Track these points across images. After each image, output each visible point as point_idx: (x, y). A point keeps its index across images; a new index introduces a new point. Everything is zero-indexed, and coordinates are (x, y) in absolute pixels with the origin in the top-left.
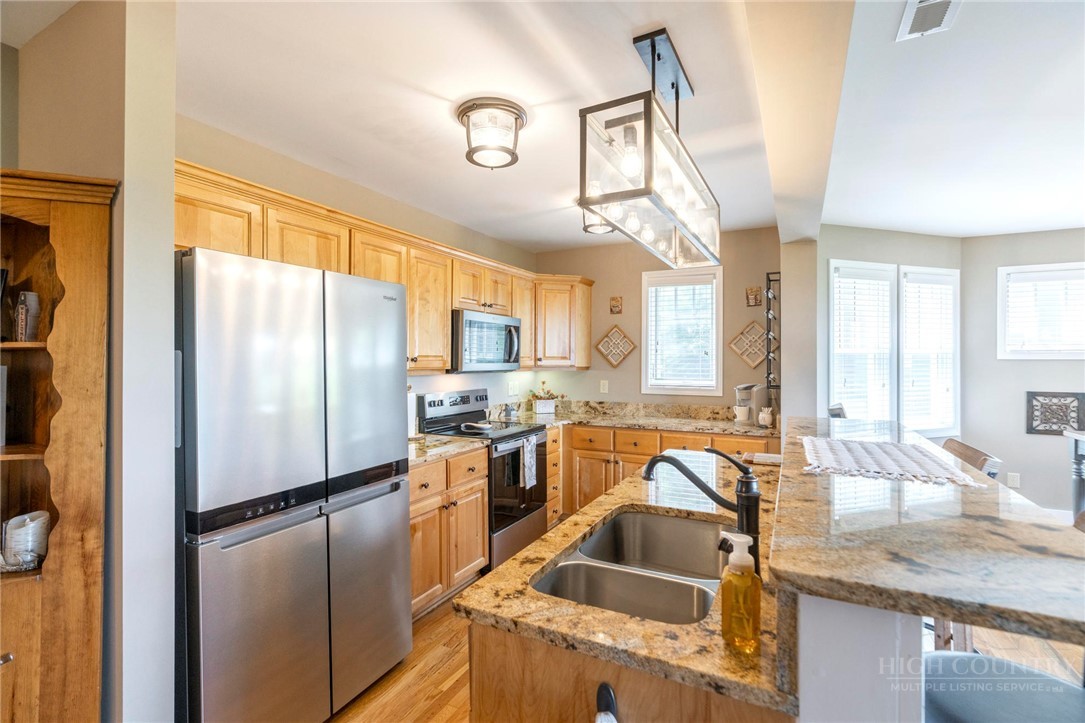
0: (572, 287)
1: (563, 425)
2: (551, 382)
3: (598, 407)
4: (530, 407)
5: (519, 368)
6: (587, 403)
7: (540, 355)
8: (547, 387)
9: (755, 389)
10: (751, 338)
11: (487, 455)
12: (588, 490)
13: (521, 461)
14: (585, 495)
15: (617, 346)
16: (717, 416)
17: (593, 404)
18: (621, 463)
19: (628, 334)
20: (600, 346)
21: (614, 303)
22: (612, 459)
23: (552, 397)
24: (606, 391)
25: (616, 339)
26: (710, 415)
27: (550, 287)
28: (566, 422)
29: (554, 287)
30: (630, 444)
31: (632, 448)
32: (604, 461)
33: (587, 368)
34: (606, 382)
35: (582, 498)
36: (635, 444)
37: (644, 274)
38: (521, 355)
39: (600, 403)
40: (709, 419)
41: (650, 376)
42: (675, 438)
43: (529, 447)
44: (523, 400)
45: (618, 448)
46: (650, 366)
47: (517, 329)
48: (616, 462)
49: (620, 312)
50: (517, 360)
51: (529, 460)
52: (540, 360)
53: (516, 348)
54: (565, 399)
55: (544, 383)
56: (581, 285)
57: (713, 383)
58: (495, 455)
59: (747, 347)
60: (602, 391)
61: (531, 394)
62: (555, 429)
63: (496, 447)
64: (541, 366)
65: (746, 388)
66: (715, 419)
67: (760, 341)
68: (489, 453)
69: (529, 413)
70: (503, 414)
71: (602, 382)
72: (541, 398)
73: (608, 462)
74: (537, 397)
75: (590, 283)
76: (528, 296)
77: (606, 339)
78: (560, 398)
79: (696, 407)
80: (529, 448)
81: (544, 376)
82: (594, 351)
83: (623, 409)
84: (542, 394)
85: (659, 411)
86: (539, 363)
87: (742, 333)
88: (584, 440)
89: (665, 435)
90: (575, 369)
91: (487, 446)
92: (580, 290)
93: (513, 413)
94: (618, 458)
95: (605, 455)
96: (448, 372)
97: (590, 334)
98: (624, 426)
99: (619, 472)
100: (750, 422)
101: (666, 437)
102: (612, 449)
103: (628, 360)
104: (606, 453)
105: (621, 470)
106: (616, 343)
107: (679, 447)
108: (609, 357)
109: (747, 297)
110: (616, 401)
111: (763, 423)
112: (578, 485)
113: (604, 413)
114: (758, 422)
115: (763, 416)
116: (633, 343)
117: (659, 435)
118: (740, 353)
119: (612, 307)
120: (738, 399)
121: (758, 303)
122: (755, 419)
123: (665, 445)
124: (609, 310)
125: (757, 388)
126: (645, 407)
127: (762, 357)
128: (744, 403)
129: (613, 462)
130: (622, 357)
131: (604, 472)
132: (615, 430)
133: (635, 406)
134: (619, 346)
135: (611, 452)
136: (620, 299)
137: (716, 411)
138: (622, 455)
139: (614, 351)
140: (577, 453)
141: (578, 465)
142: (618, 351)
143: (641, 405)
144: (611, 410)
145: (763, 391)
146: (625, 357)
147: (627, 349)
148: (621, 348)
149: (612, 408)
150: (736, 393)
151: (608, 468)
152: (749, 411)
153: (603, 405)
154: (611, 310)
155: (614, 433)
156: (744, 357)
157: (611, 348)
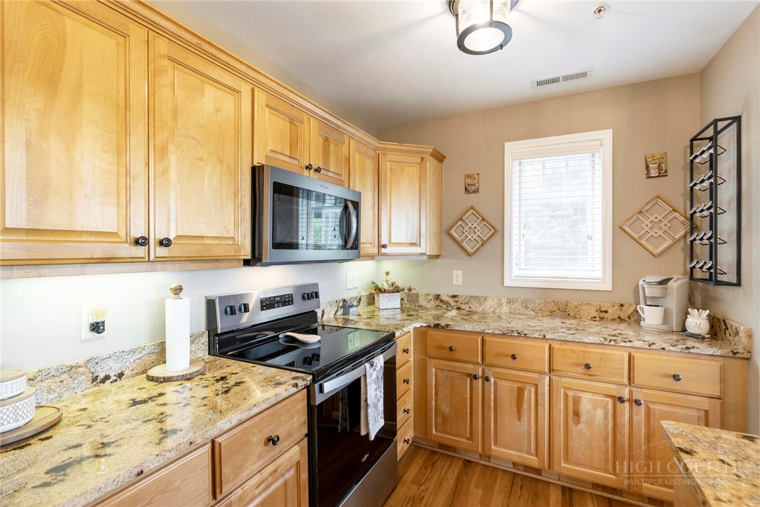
0: (422, 159)
1: (415, 328)
2: (394, 271)
3: (451, 301)
4: (371, 300)
5: (358, 257)
6: (438, 297)
7: (384, 241)
8: (391, 279)
9: (671, 283)
10: (652, 218)
11: (305, 402)
12: (447, 411)
13: (363, 397)
14: (443, 417)
15: (474, 230)
16: (606, 316)
17: (444, 298)
18: (492, 380)
19: (485, 217)
20: (452, 232)
21: (469, 181)
22: (480, 374)
23: (396, 290)
24: (460, 283)
25: (472, 221)
26: (596, 314)
27: (396, 158)
28: (418, 325)
29: (401, 158)
30: (506, 356)
31: (509, 361)
32: (469, 375)
33: (438, 257)
34: (460, 273)
35: (440, 420)
36: (514, 357)
37: (506, 144)
38: (363, 239)
39: (454, 296)
40: (594, 319)
41: (514, 265)
42: (572, 351)
43: (373, 374)
44: (364, 293)
45: (488, 360)
46: (514, 254)
47: (356, 205)
48: (487, 379)
49: (477, 191)
50: (356, 246)
51: (374, 394)
52: (384, 246)
53: (354, 231)
54: (413, 292)
55: (387, 273)
56: (432, 159)
57: (599, 274)
58: (319, 399)
59: (646, 229)
60: (455, 283)
61: (372, 286)
62: (406, 337)
63: (321, 387)
64: (385, 255)
65: (661, 283)
66: (602, 318)
67: (665, 222)
68: (310, 397)
69: (371, 308)
70: (340, 312)
71: (455, 272)
72: (385, 291)
73: (475, 377)
74: (380, 290)
75: (440, 158)
76: (370, 165)
77: (460, 223)
78: (406, 291)
79: (575, 303)
80: (374, 376)
81: (387, 265)
82: (445, 237)
83: (481, 304)
84: (386, 287)
85: (526, 308)
86: (383, 250)
87: (640, 212)
88: (443, 348)
89: (556, 345)
90: (425, 258)
91: (308, 387)
92: (431, 163)
93: (352, 310)
94: (489, 373)
95: (470, 368)
96: (247, 263)
97: (440, 218)
98: (497, 332)
99: (490, 391)
100: (665, 327)
101: (559, 349)
102: (480, 360)
103: (488, 246)
104: (471, 366)
105: (492, 389)
106: (473, 227)
107: (578, 365)
108: (464, 244)
109: (647, 167)
110: (472, 295)
111: (696, 331)
112: (434, 402)
113: (457, 308)
114: (684, 330)
115: (698, 321)
116: (493, 227)
117: (547, 346)
118: (636, 236)
119: (467, 186)
120: (645, 297)
121: (662, 174)
122: (675, 324)
123: (556, 359)
124: (464, 189)
125: (678, 284)
126: (509, 302)
127: (669, 242)
128: (654, 303)
129: (482, 377)
130: (480, 243)
131: (468, 389)
132: (483, 337)
133: (496, 301)
134: (476, 231)
135: (479, 364)
136: (476, 176)
137: (603, 309)
138: (494, 369)
139: (470, 237)
140: (432, 363)
141: (434, 378)
142: (475, 237)
143: (504, 301)
144: (466, 305)
145: (686, 288)
146: (484, 243)
147: (486, 233)
148: (478, 233)
149: (468, 303)
150: (644, 288)
151: (474, 385)
152: (666, 314)
153: (456, 299)
154: (466, 189)
155: (483, 340)
156: (643, 242)
157: (467, 234)
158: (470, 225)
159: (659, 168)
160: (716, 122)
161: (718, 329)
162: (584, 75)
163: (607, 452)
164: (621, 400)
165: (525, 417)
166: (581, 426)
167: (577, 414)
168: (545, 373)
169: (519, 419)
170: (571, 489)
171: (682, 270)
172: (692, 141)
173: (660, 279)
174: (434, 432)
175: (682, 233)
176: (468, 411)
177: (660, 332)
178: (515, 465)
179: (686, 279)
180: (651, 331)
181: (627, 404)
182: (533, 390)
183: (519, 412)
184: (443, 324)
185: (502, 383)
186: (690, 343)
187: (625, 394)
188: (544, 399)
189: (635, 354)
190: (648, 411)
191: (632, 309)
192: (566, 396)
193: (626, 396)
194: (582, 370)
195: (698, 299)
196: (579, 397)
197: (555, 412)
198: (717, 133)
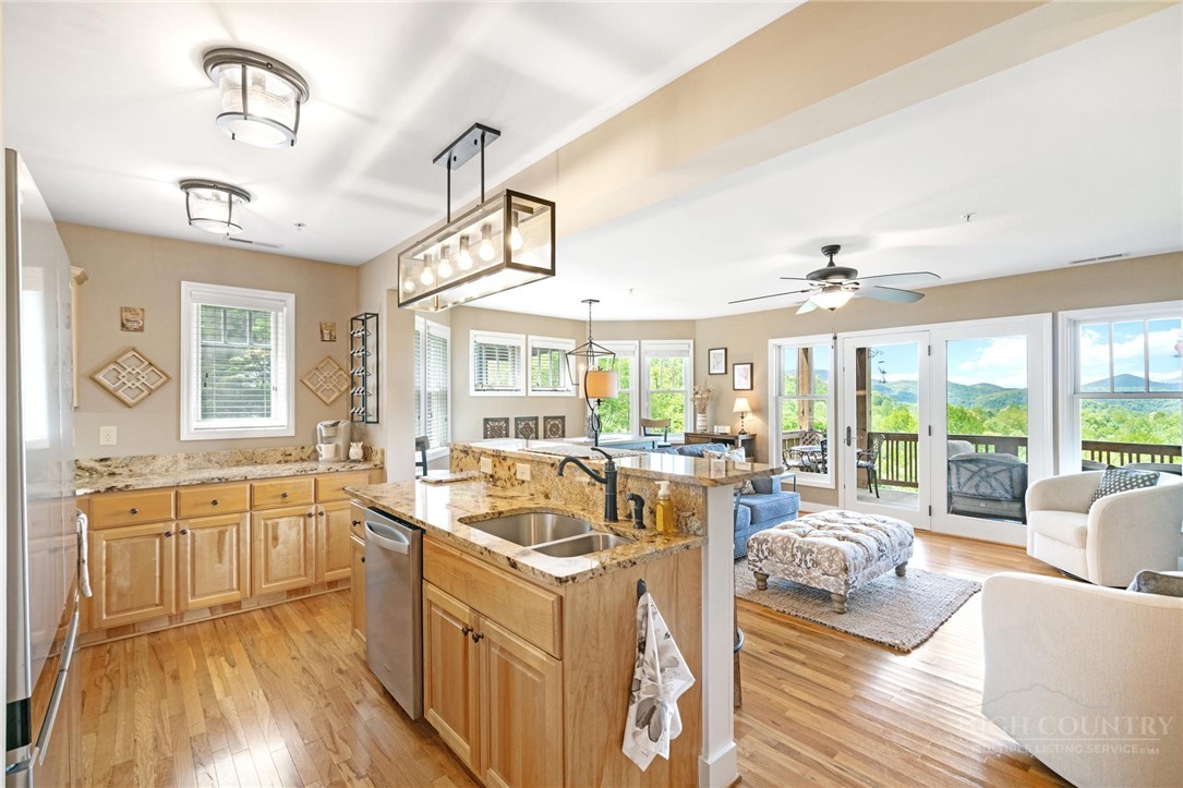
3: (98, 466)
9: (340, 425)
10: (325, 374)
12: (126, 585)
14: (119, 594)
15: (135, 376)
16: (289, 458)
17: (84, 463)
18: (189, 532)
19: (154, 362)
20: (100, 377)
21: (129, 316)
22: (174, 530)
24: (114, 442)
25: (132, 366)
26: (281, 458)
30: (205, 504)
31: (210, 509)
32: (159, 535)
34: (112, 429)
35: (113, 600)
36: (215, 503)
37: (184, 284)
39: (103, 460)
40: (279, 462)
41: (193, 417)
42: (271, 485)
45: (183, 513)
46: (193, 404)
48: (182, 533)
49: (140, 329)
57: (284, 422)
59: (321, 383)
60: (104, 443)
65: (333, 425)
66: (286, 462)
67: (335, 377)
71: (103, 429)
73: (167, 535)
77: (113, 366)
79: (262, 450)
82: (88, 383)
83: (147, 465)
85: (210, 461)
87: (317, 368)
88: (120, 513)
89: (255, 484)
94: (184, 526)
95: (160, 527)
98: (195, 482)
99: (186, 545)
100: (337, 459)
101: (260, 486)
102: (173, 516)
103: (157, 396)
104: (161, 525)
105: (189, 541)
106: (134, 372)
107: (277, 496)
108: (120, 393)
109: (322, 332)
110: (133, 455)
111: (356, 458)
112: (104, 583)
113: (110, 474)
114: (348, 458)
115: (356, 451)
116: (164, 374)
117: (248, 486)
118: (314, 389)
119: (125, 322)
120: (322, 437)
121: (333, 339)
122: (342, 456)
123: (257, 496)
124: (120, 325)
125: (344, 424)
126: (188, 457)
127: (337, 394)
128: (328, 440)
129: (176, 533)
130: (146, 392)
131: (157, 551)
132: (177, 492)
133: (170, 458)
134: (140, 377)
135: (172, 520)
136: (140, 312)
137: (288, 453)
138: (191, 521)
139: (129, 384)
140: (102, 535)
141: (104, 552)
142: (138, 384)
143: (181, 456)
144: (125, 469)
145: (349, 428)
146: (151, 392)
147: (153, 380)
148: (143, 380)
149: (127, 466)
150: (321, 430)
151: (165, 543)
152: (337, 447)
153: (108, 463)
154: (123, 325)
155: (177, 493)
156: (319, 393)
157: (124, 380)
158: (129, 370)
159: (330, 334)
160: (366, 314)
161: (367, 455)
162: (276, 247)
163: (299, 560)
164: (310, 515)
165: (226, 557)
166: (280, 547)
167: (275, 538)
168: (247, 511)
169: (220, 561)
170: (269, 607)
171: (345, 415)
172: (352, 319)
173: (334, 422)
174: (104, 617)
175: (345, 387)
176: (158, 574)
177: (334, 462)
178: (212, 609)
179: (349, 422)
180: (326, 461)
181: (313, 518)
182: (235, 529)
183: (220, 555)
184: (120, 485)
185: (198, 533)
186: (352, 465)
187: (312, 510)
188: (246, 535)
189: (319, 478)
190: (328, 516)
191: (312, 448)
192: (266, 525)
193: (313, 512)
194: (279, 500)
195: (356, 436)
196: (277, 523)
197: (256, 543)
198: (367, 318)
